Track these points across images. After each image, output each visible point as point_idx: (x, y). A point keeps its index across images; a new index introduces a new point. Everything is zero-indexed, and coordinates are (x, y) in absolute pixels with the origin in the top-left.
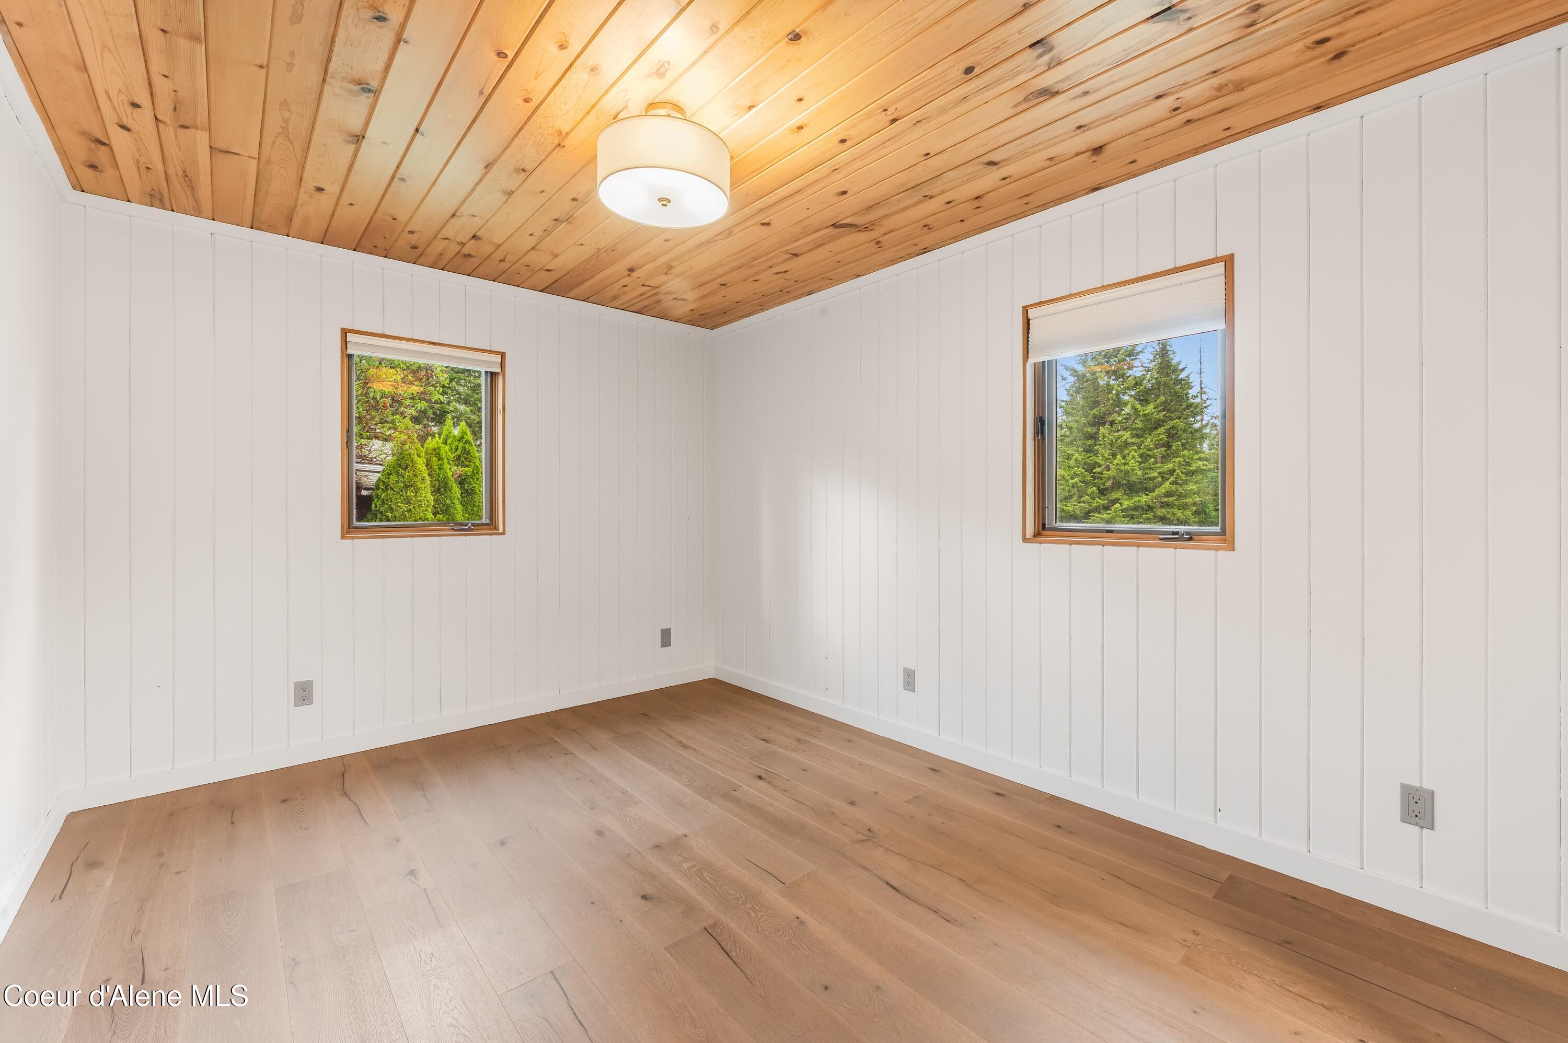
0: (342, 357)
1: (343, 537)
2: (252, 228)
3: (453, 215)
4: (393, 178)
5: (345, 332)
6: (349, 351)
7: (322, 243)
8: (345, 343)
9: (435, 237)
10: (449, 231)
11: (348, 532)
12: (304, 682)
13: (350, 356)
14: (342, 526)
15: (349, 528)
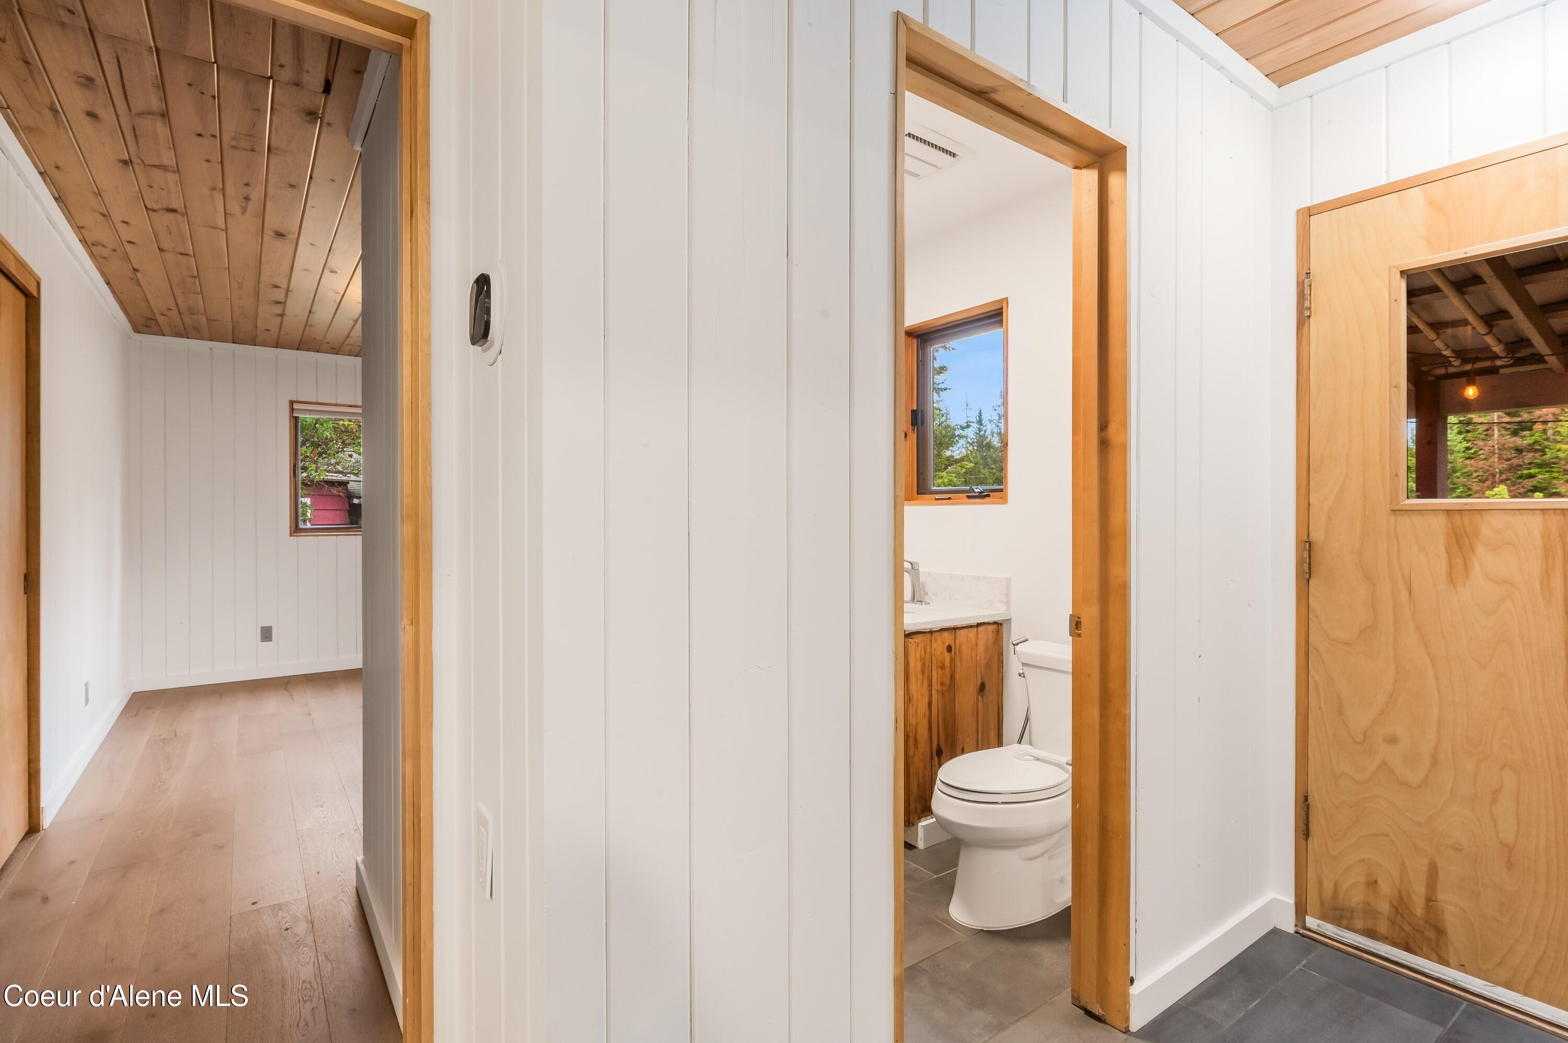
0: (290, 419)
1: (291, 535)
2: (234, 343)
3: (348, 337)
4: (306, 325)
5: (292, 403)
6: (294, 415)
7: (276, 348)
8: (292, 410)
9: (343, 344)
10: (349, 341)
11: (294, 532)
12: (266, 627)
13: (296, 418)
14: (291, 528)
15: (296, 529)
